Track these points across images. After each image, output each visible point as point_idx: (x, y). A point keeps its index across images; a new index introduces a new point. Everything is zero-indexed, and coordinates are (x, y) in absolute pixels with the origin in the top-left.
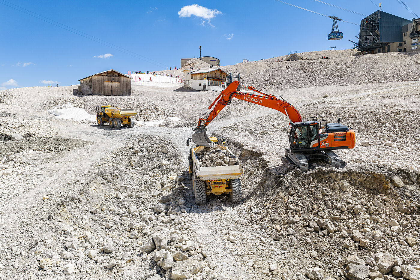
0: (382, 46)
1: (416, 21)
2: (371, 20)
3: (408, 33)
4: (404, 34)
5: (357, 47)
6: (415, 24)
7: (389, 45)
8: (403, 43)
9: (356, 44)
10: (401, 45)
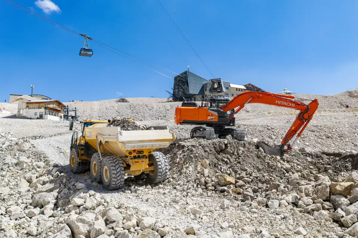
0: (190, 97)
1: (213, 80)
2: (181, 78)
3: (208, 89)
4: (205, 90)
5: (172, 96)
6: (212, 83)
7: (194, 96)
8: (205, 96)
9: (171, 94)
10: (203, 97)
